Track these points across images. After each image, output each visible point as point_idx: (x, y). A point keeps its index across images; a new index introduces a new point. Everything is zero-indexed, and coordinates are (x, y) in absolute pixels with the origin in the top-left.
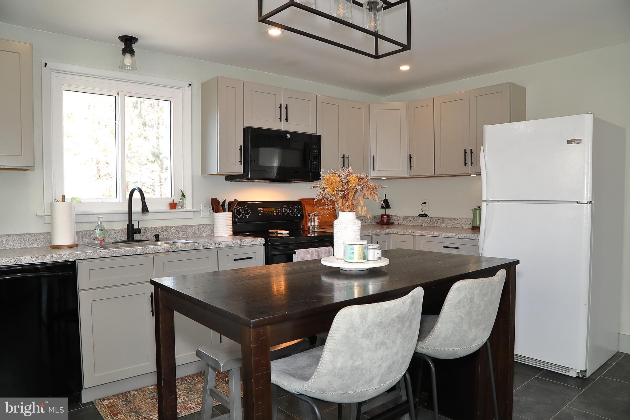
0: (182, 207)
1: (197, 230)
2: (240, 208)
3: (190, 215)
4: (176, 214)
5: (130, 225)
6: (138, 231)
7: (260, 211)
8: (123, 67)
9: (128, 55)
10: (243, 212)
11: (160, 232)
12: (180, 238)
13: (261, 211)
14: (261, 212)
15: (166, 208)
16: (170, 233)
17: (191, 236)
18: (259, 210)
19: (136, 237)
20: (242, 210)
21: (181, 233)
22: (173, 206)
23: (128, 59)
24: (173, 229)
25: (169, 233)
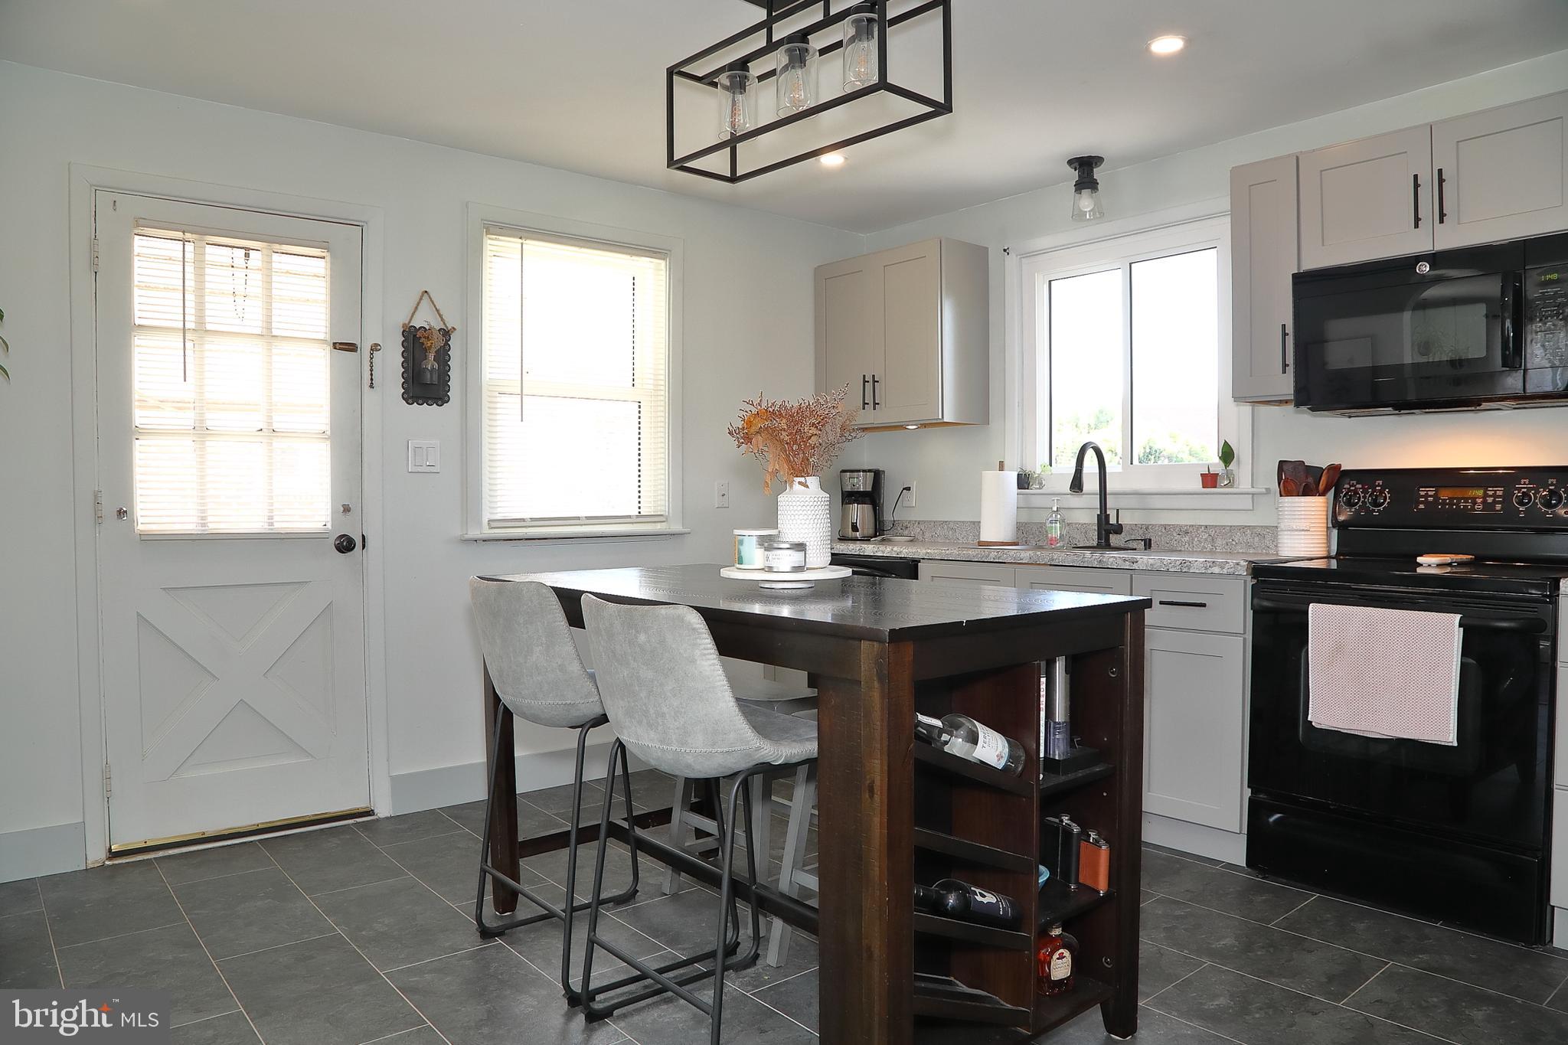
0: (1230, 484)
1: (1257, 539)
2: (1359, 486)
3: (1246, 502)
4: (1216, 498)
5: (1103, 517)
6: (1118, 529)
7: (1422, 496)
8: (1079, 216)
9: (1086, 192)
10: (1364, 497)
11: (1175, 534)
12: (1215, 553)
13: (1427, 496)
14: (1426, 499)
15: (1197, 485)
16: (1196, 539)
17: (1241, 551)
18: (1422, 493)
19: (1114, 539)
20: (1365, 492)
21: (1219, 542)
22: (1210, 480)
23: (1086, 202)
24: (1202, 532)
25: (1193, 540)
